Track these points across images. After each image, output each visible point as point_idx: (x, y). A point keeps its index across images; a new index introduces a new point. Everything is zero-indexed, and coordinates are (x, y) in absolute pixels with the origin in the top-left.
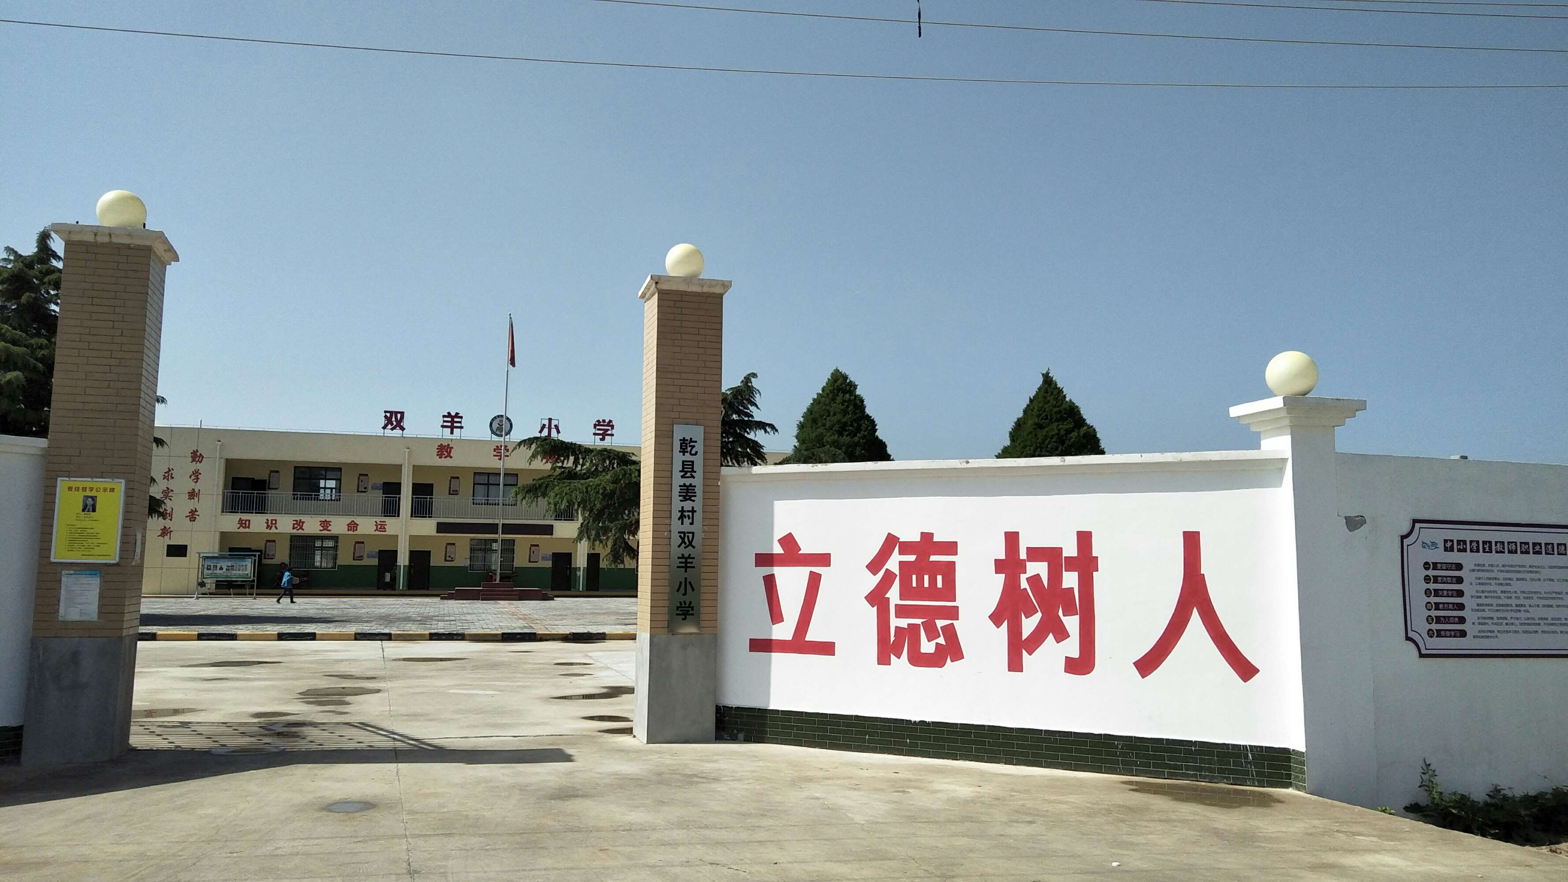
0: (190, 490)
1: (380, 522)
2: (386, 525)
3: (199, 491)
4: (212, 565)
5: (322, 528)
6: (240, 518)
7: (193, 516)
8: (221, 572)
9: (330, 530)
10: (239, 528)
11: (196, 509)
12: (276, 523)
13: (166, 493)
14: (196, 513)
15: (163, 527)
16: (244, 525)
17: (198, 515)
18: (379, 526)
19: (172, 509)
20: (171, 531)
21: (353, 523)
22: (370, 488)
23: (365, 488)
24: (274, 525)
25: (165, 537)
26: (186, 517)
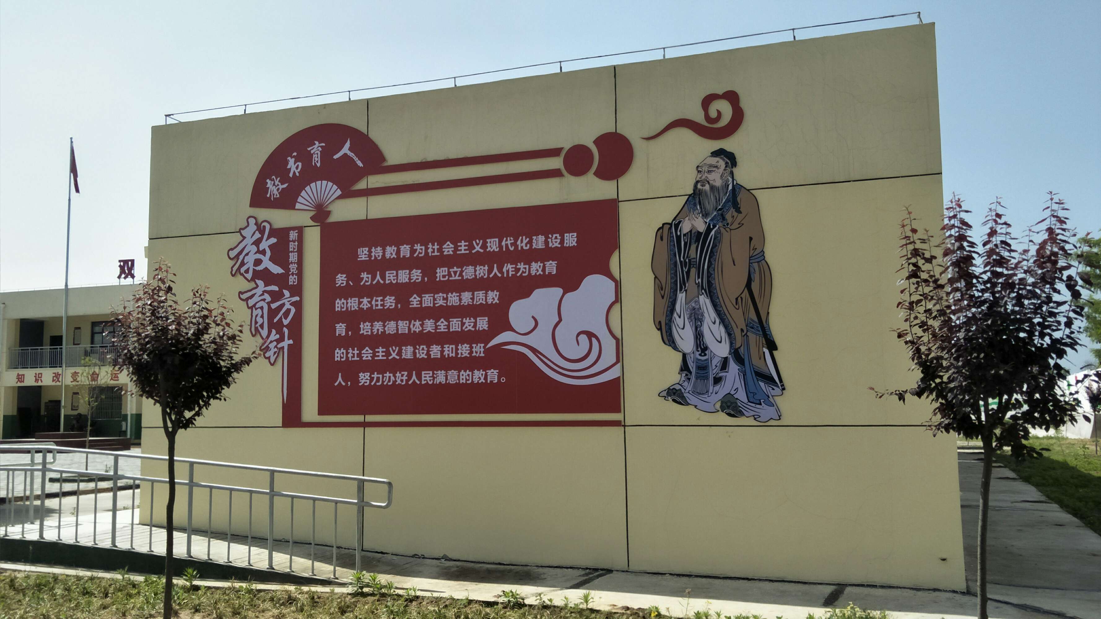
5: (73, 380)
6: (18, 374)
9: (78, 382)
10: (17, 383)
16: (20, 380)
18: (113, 375)
21: (94, 373)
24: (40, 379)
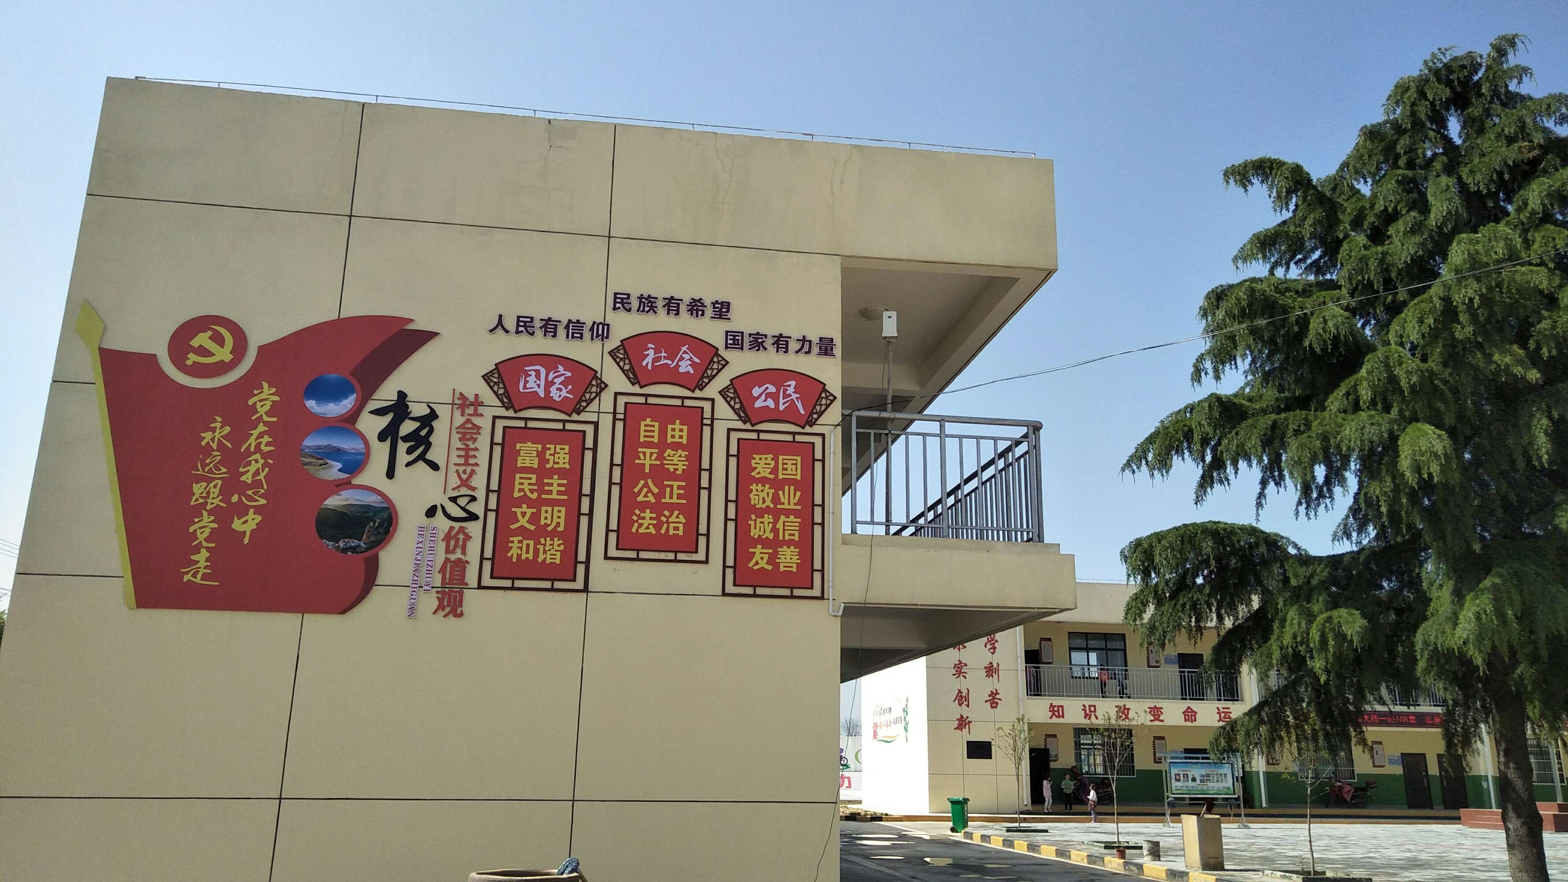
0: (986, 664)
1: (1223, 708)
2: (1231, 713)
3: (998, 665)
4: (1181, 774)
5: (1152, 718)
6: (1051, 704)
7: (993, 700)
8: (1194, 784)
9: (1162, 721)
10: (1051, 718)
11: (996, 690)
12: (1095, 711)
13: (958, 668)
14: (997, 696)
15: (959, 717)
16: (1056, 713)
17: (1000, 700)
18: (1223, 715)
19: (968, 690)
20: (970, 722)
21: (1189, 710)
22: (1162, 662)
23: (1157, 662)
24: (1093, 714)
25: (963, 730)
26: (986, 702)
